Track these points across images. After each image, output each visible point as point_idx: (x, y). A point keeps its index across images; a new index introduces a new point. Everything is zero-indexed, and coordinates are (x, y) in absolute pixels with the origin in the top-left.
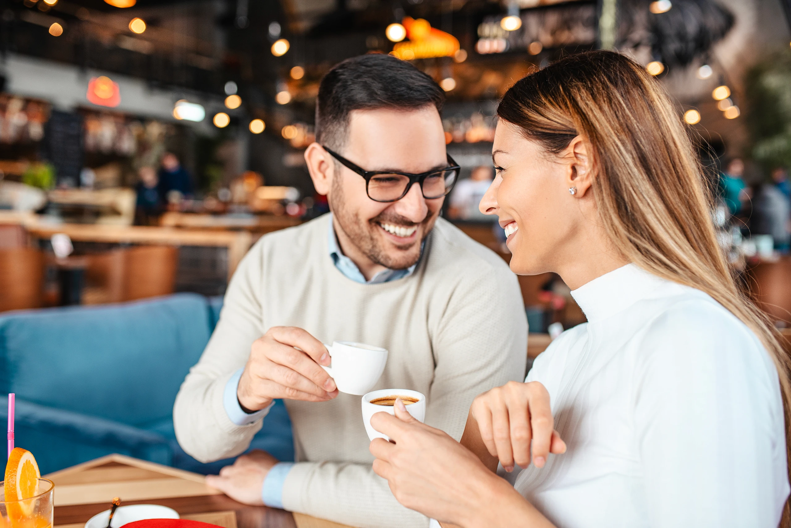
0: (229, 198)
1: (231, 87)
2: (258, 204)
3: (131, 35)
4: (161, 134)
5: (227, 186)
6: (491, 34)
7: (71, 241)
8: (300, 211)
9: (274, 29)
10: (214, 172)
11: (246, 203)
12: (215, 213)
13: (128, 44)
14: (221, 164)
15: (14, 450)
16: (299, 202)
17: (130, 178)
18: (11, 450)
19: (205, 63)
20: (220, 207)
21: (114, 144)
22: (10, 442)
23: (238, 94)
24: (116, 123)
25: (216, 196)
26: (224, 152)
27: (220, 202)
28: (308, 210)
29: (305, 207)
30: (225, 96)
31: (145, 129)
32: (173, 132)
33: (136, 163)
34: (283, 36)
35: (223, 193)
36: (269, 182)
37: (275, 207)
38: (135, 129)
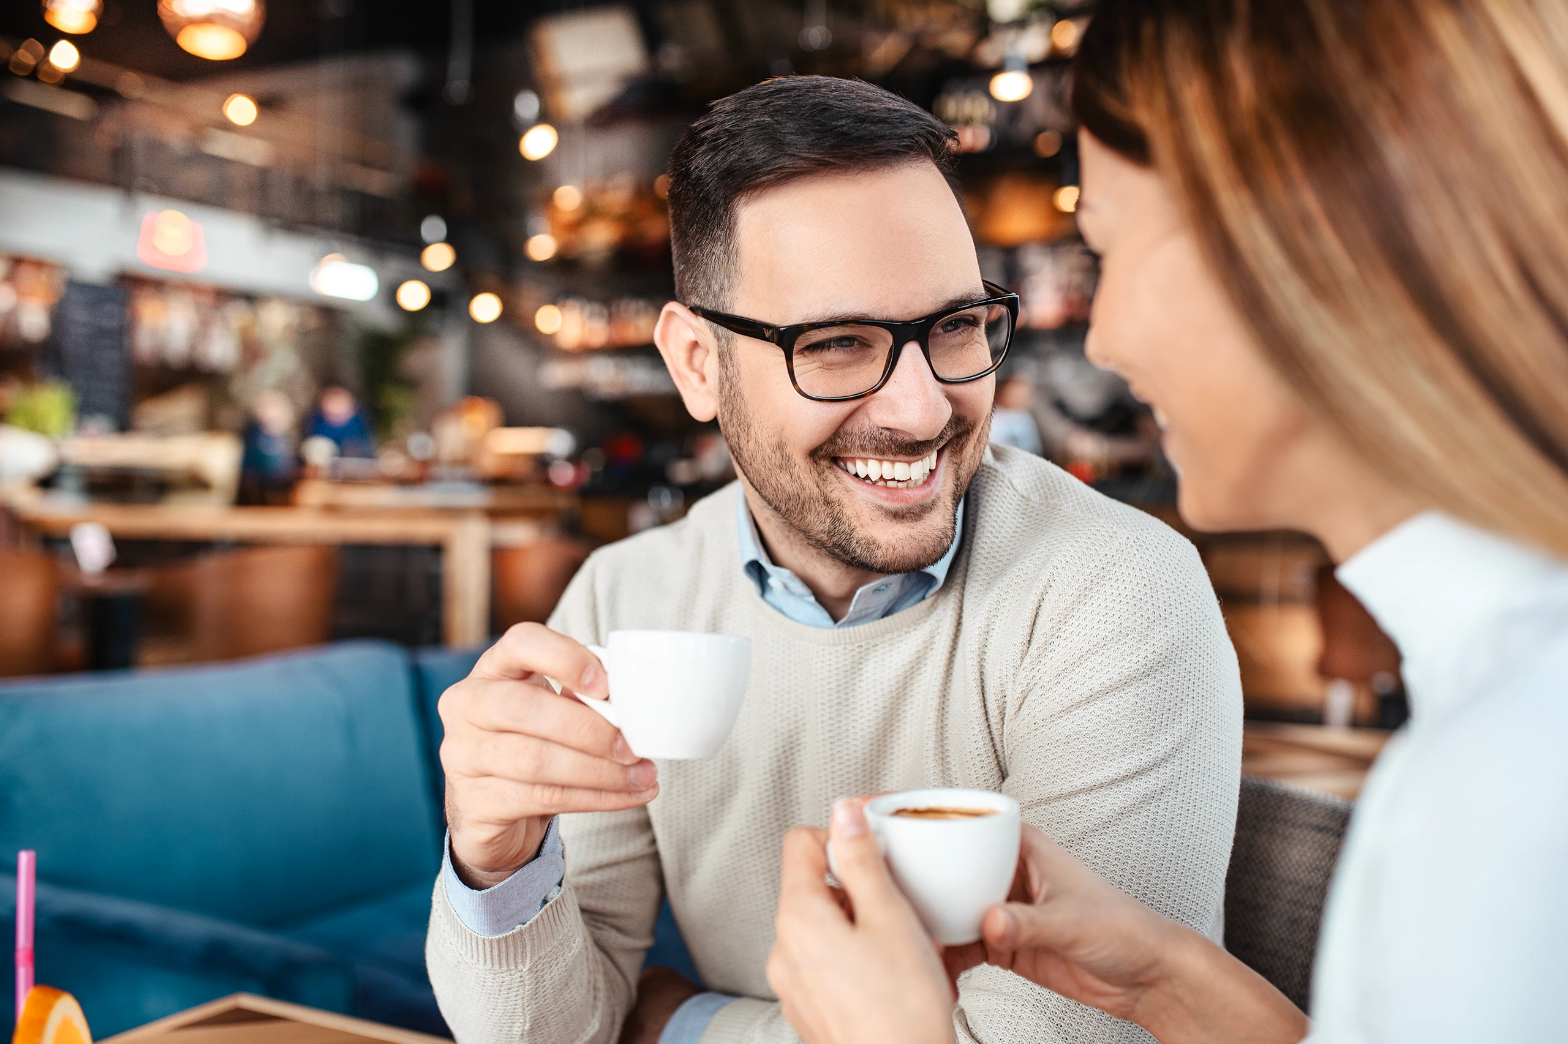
0: (429, 453)
1: (433, 228)
2: (489, 464)
3: (227, 126)
4: (288, 327)
5: (427, 427)
6: (960, 115)
7: (111, 538)
8: (577, 477)
9: (526, 105)
10: (397, 400)
11: (465, 462)
12: (403, 482)
13: (222, 146)
14: (412, 384)
15: (33, 991)
16: (574, 459)
17: (227, 415)
18: (27, 989)
19: (376, 182)
20: (412, 471)
21: (193, 347)
22: (23, 973)
23: (449, 240)
24: (198, 305)
25: (404, 449)
26: (415, 361)
27: (412, 460)
28: (594, 475)
29: (587, 469)
30: (421, 245)
31: (256, 314)
32: (313, 322)
33: (237, 387)
34: (545, 117)
35: (418, 444)
36: (512, 418)
37: (523, 469)
38: (237, 315)
